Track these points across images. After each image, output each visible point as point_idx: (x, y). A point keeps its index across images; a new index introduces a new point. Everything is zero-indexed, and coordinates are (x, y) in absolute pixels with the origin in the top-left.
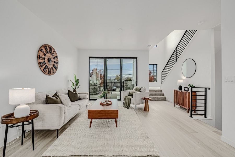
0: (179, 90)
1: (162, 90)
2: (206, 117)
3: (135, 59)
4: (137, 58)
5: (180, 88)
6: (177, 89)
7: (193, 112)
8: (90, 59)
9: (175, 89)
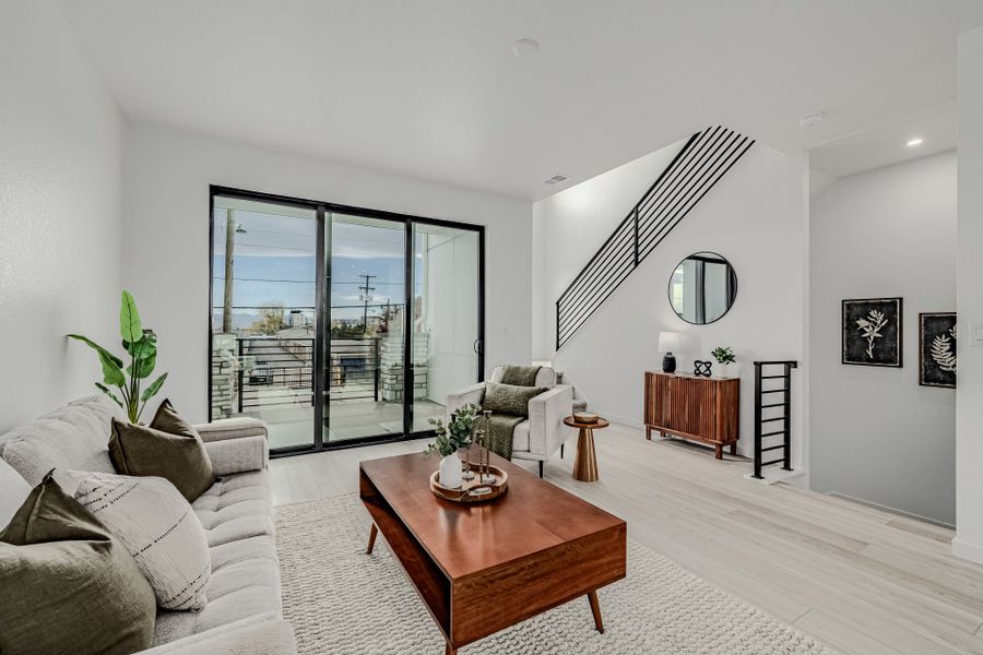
0: (666, 370)
1: (564, 375)
2: (787, 467)
3: (476, 234)
4: (481, 229)
5: (670, 364)
6: (658, 369)
7: (726, 453)
8: (216, 198)
9: (648, 370)
